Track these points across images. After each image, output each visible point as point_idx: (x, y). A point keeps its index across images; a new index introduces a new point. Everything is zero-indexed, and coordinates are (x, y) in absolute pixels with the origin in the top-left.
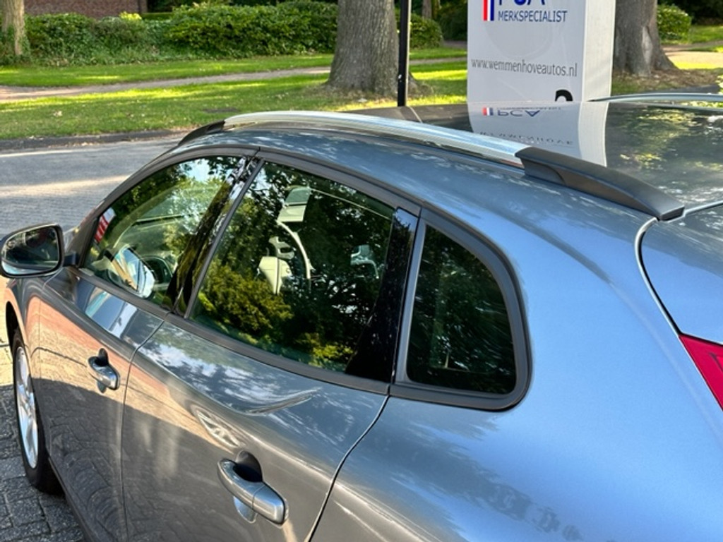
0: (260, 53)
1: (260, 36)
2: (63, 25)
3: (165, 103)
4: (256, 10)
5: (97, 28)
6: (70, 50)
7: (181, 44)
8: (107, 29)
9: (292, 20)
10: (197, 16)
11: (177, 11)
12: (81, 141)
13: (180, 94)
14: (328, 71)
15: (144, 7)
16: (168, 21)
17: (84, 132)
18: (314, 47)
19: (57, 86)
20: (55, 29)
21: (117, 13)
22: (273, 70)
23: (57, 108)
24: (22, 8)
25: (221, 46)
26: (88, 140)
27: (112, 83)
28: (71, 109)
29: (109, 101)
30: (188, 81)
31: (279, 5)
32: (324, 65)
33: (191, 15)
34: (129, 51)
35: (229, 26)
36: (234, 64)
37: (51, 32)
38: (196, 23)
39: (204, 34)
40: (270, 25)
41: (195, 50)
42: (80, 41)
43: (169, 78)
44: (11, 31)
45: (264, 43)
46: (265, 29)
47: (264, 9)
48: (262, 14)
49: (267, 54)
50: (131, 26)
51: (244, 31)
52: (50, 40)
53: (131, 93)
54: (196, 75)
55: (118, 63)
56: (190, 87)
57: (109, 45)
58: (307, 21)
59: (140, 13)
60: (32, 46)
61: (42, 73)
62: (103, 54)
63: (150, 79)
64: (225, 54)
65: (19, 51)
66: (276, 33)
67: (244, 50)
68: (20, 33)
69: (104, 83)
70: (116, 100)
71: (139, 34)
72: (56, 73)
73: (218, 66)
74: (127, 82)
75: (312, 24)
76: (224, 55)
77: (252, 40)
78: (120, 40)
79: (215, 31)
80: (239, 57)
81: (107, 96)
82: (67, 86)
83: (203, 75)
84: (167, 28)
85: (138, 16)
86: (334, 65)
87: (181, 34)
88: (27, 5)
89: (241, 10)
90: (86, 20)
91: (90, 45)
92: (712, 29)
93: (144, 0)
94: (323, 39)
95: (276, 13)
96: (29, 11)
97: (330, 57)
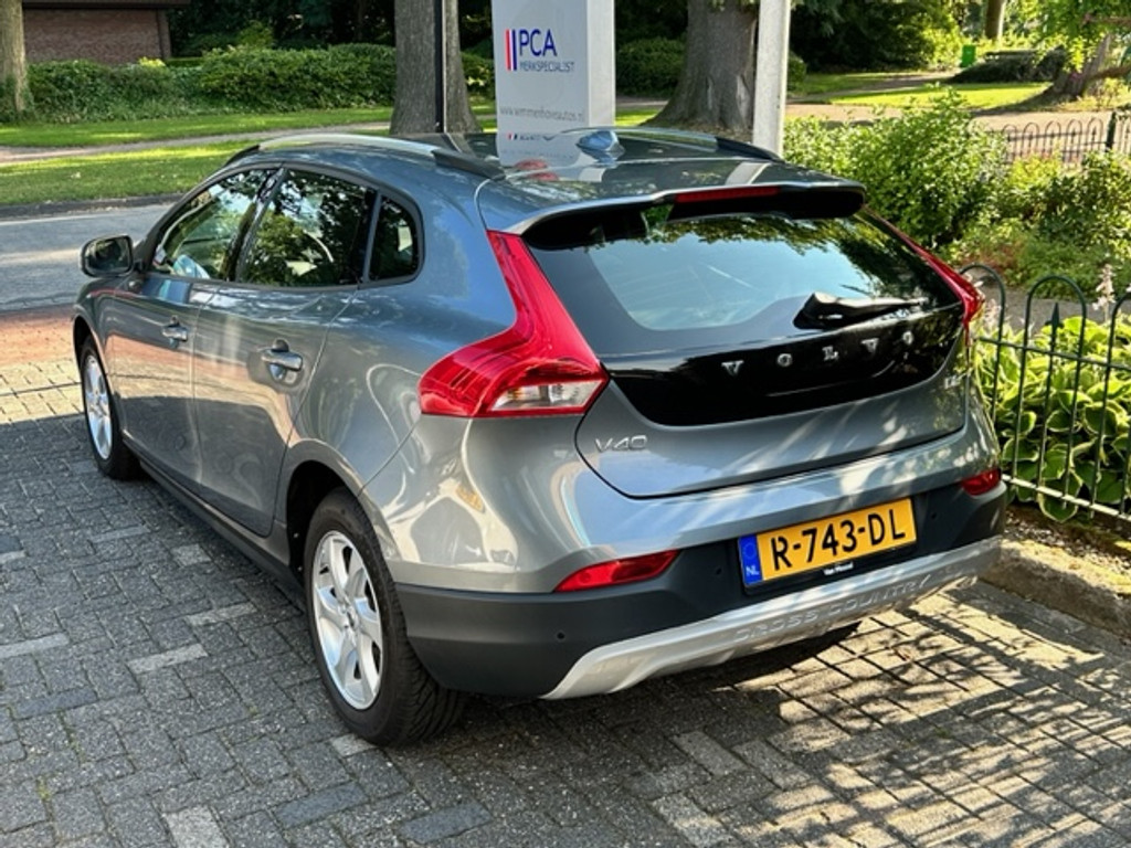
0: (310, 106)
1: (310, 85)
2: (73, 74)
4: (304, 55)
5: (113, 77)
6: (82, 105)
7: (215, 96)
8: (126, 78)
9: (347, 66)
10: (234, 62)
11: (209, 57)
12: (105, 205)
13: (216, 153)
14: (387, 126)
15: (168, 51)
16: (199, 68)
17: (109, 196)
18: (375, 98)
19: (70, 146)
20: (62, 79)
21: (136, 61)
23: (75, 170)
24: (23, 54)
25: (263, 98)
26: (113, 205)
27: (135, 141)
28: (90, 171)
29: (133, 161)
30: (225, 138)
31: (332, 48)
32: (382, 120)
33: (226, 61)
34: (152, 104)
35: (272, 74)
36: (279, 118)
37: (59, 81)
38: (232, 70)
39: (242, 82)
40: (321, 72)
41: (232, 103)
42: (93, 93)
43: (202, 135)
44: (11, 82)
45: (315, 94)
46: (316, 77)
47: (313, 53)
48: (311, 59)
49: (319, 107)
50: (155, 74)
51: (290, 79)
52: (57, 92)
53: (158, 153)
54: (234, 132)
55: (141, 118)
57: (129, 97)
58: (365, 68)
59: (162, 59)
60: (36, 100)
61: (50, 131)
62: (122, 107)
63: (180, 136)
64: (268, 107)
65: (21, 106)
66: (329, 82)
67: (290, 102)
68: (22, 84)
69: (126, 142)
70: (141, 161)
71: (164, 83)
72: (67, 131)
73: (261, 121)
74: (152, 140)
75: (372, 72)
76: (267, 109)
77: (300, 90)
78: (142, 91)
79: (255, 80)
80: (285, 111)
81: (130, 155)
82: (82, 145)
83: (243, 131)
84: (198, 76)
85: (160, 63)
86: (394, 120)
87: (214, 83)
88: (27, 52)
89: (286, 55)
90: (99, 68)
91: (105, 98)
92: (837, 78)
93: (167, 43)
94: (384, 89)
95: (328, 58)
96: (27, 57)
97: (391, 110)
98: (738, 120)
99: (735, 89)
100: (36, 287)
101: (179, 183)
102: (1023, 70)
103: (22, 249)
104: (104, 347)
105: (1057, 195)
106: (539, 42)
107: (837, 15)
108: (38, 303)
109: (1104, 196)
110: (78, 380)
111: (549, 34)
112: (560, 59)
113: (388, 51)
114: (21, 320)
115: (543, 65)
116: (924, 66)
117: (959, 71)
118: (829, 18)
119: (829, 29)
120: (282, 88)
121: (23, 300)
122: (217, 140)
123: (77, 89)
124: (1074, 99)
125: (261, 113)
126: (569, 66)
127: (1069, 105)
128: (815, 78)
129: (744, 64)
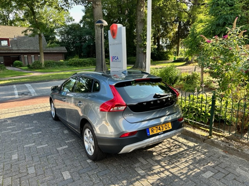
0: (84, 66)
1: (84, 64)
2: (50, 62)
3: (68, 74)
4: (83, 59)
5: (56, 63)
6: (52, 66)
7: (71, 65)
8: (58, 63)
9: (89, 61)
10: (73, 60)
11: (70, 60)
12: (55, 80)
13: (71, 73)
14: (95, 69)
15: (64, 59)
16: (68, 61)
17: (55, 79)
18: (93, 65)
19: (50, 72)
20: (49, 63)
21: (59, 60)
22: (86, 69)
23: (50, 76)
24: (43, 60)
25: (77, 65)
26: (56, 80)
27: (59, 71)
28: (52, 76)
29: (59, 74)
30: (72, 71)
31: (87, 58)
32: (94, 68)
33: (72, 60)
34: (62, 66)
35: (79, 62)
36: (80, 68)
37: (48, 63)
38: (73, 61)
39: (74, 63)
40: (86, 62)
41: (73, 66)
42: (53, 65)
43: (69, 70)
44: (42, 63)
45: (85, 65)
46: (85, 62)
47: (85, 59)
48: (84, 60)
49: (85, 66)
50: (62, 62)
51: (81, 63)
52: (48, 65)
53: (63, 73)
54: (73, 70)
55: (60, 68)
56: (72, 72)
57: (58, 65)
58: (92, 61)
59: (63, 60)
60: (45, 66)
61: (47, 70)
62: (57, 67)
63: (66, 71)
64: (78, 66)
65: (43, 67)
66: (87, 63)
67: (81, 66)
68: (43, 64)
69: (58, 71)
70: (60, 74)
71: (64, 64)
72: (49, 70)
73: (77, 68)
74: (62, 71)
75: (93, 61)
76: (78, 67)
77: (83, 64)
78: (60, 65)
79: (76, 63)
80: (81, 67)
81: (58, 73)
82: (52, 72)
83: (75, 70)
84: (68, 62)
85: (63, 61)
86: (96, 68)
87: (71, 63)
88: (44, 59)
89: (81, 59)
90: (54, 61)
91: (55, 65)
92: (157, 62)
93: (64, 58)
94: (94, 64)
95: (87, 60)
96: (44, 60)
97: (95, 67)
98: (143, 68)
99: (143, 63)
100: (44, 92)
101: (65, 77)
102: (182, 60)
103: (43, 87)
104: (54, 101)
105: (188, 78)
106: (116, 58)
107: (156, 53)
108: (45, 95)
109: (195, 78)
110: (50, 106)
111: (117, 57)
112: (119, 60)
113: (95, 59)
114: (42, 97)
115: (117, 61)
116: (169, 60)
117: (173, 61)
118: (156, 54)
119: (155, 55)
120: (80, 64)
121: (43, 94)
122: (71, 71)
123: (51, 65)
124: (189, 64)
125: (77, 67)
126: (120, 61)
127: (189, 65)
128: (154, 62)
129: (144, 60)
